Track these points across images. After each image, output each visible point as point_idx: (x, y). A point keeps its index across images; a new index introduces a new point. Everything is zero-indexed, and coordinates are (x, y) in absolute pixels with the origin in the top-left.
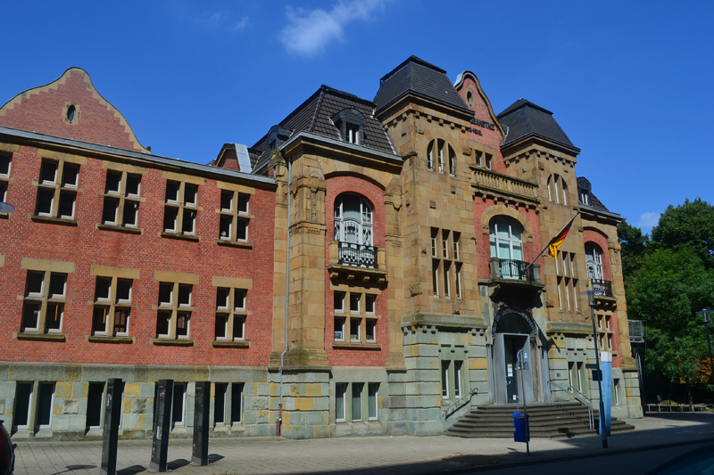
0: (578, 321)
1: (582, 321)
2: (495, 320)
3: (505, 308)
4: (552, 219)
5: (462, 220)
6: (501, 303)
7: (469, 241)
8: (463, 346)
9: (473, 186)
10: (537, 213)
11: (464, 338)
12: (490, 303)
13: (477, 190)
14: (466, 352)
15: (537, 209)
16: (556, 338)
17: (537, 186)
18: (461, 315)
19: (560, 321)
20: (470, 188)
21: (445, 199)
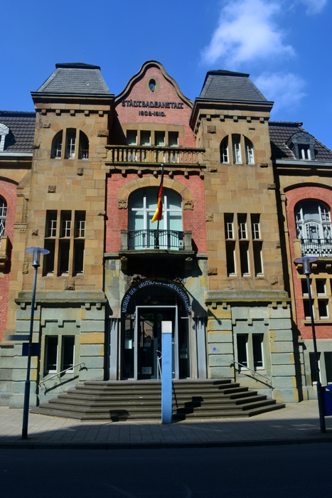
0: (259, 287)
1: (266, 288)
2: (127, 293)
3: (142, 281)
4: (224, 182)
5: (89, 199)
6: (135, 276)
7: (96, 217)
8: (74, 321)
9: (107, 164)
10: (202, 178)
11: (77, 314)
12: (122, 276)
13: (113, 167)
14: (78, 327)
15: (201, 174)
16: (215, 308)
17: (204, 151)
18: (76, 291)
19: (226, 290)
20: (104, 167)
21: (69, 182)
